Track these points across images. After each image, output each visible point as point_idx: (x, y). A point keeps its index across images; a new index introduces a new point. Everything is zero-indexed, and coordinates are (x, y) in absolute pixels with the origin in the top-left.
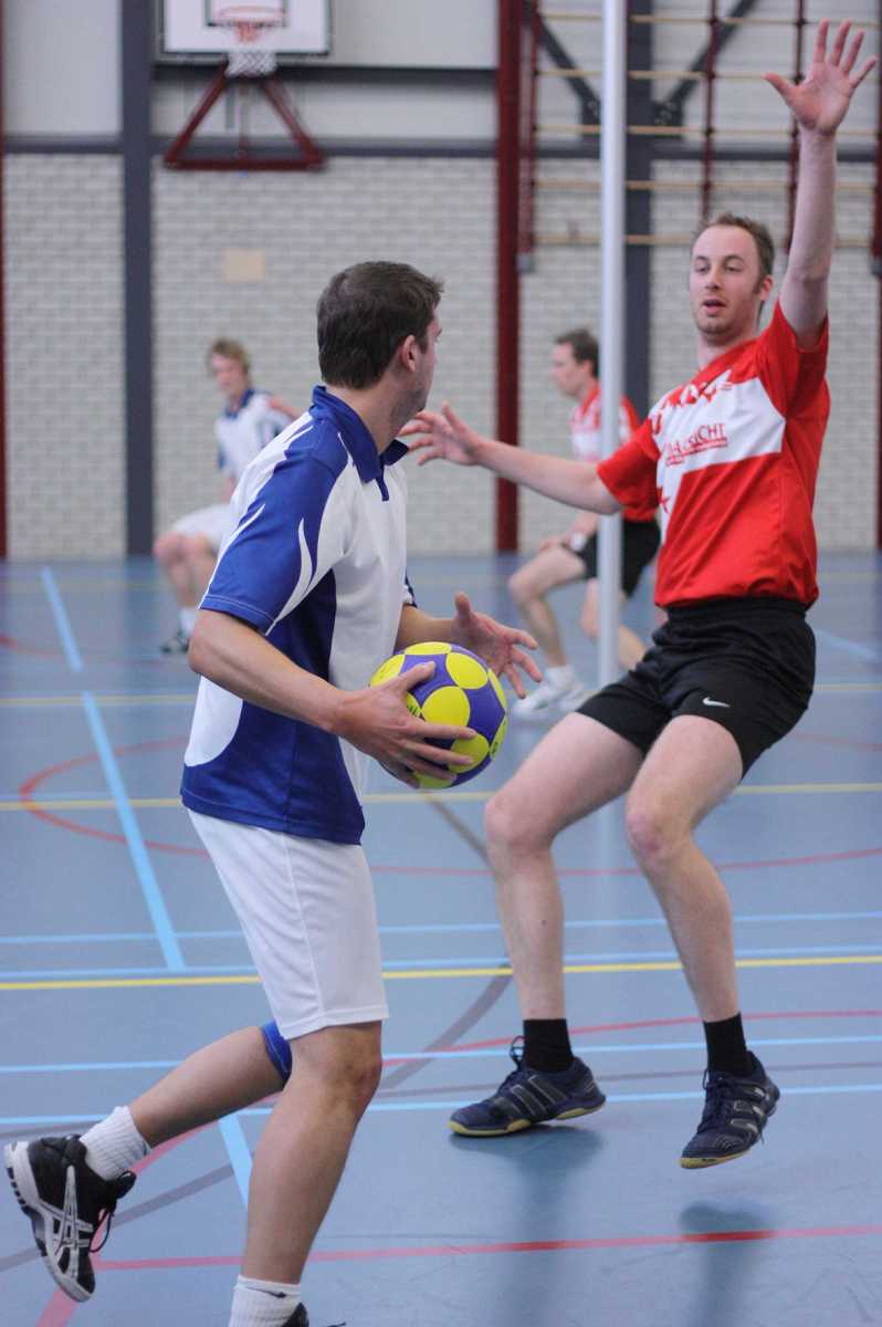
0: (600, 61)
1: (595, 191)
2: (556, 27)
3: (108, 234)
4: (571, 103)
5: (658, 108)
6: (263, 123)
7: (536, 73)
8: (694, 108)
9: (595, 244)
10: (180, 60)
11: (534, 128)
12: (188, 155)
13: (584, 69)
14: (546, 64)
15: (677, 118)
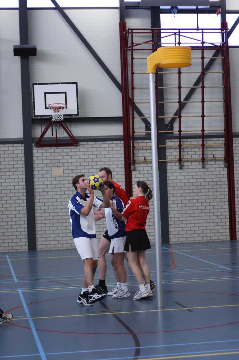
0: (150, 114)
1: (150, 148)
2: (138, 105)
3: (21, 165)
4: (143, 125)
5: (167, 125)
6: (62, 134)
7: (133, 118)
8: (176, 125)
9: (151, 162)
10: (39, 118)
11: (134, 132)
12: (42, 143)
13: (146, 116)
14: (136, 115)
15: (172, 128)
